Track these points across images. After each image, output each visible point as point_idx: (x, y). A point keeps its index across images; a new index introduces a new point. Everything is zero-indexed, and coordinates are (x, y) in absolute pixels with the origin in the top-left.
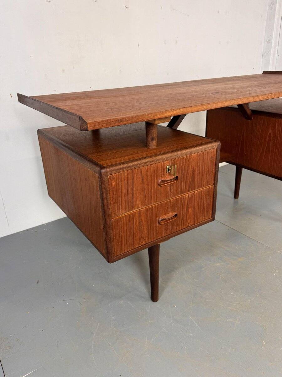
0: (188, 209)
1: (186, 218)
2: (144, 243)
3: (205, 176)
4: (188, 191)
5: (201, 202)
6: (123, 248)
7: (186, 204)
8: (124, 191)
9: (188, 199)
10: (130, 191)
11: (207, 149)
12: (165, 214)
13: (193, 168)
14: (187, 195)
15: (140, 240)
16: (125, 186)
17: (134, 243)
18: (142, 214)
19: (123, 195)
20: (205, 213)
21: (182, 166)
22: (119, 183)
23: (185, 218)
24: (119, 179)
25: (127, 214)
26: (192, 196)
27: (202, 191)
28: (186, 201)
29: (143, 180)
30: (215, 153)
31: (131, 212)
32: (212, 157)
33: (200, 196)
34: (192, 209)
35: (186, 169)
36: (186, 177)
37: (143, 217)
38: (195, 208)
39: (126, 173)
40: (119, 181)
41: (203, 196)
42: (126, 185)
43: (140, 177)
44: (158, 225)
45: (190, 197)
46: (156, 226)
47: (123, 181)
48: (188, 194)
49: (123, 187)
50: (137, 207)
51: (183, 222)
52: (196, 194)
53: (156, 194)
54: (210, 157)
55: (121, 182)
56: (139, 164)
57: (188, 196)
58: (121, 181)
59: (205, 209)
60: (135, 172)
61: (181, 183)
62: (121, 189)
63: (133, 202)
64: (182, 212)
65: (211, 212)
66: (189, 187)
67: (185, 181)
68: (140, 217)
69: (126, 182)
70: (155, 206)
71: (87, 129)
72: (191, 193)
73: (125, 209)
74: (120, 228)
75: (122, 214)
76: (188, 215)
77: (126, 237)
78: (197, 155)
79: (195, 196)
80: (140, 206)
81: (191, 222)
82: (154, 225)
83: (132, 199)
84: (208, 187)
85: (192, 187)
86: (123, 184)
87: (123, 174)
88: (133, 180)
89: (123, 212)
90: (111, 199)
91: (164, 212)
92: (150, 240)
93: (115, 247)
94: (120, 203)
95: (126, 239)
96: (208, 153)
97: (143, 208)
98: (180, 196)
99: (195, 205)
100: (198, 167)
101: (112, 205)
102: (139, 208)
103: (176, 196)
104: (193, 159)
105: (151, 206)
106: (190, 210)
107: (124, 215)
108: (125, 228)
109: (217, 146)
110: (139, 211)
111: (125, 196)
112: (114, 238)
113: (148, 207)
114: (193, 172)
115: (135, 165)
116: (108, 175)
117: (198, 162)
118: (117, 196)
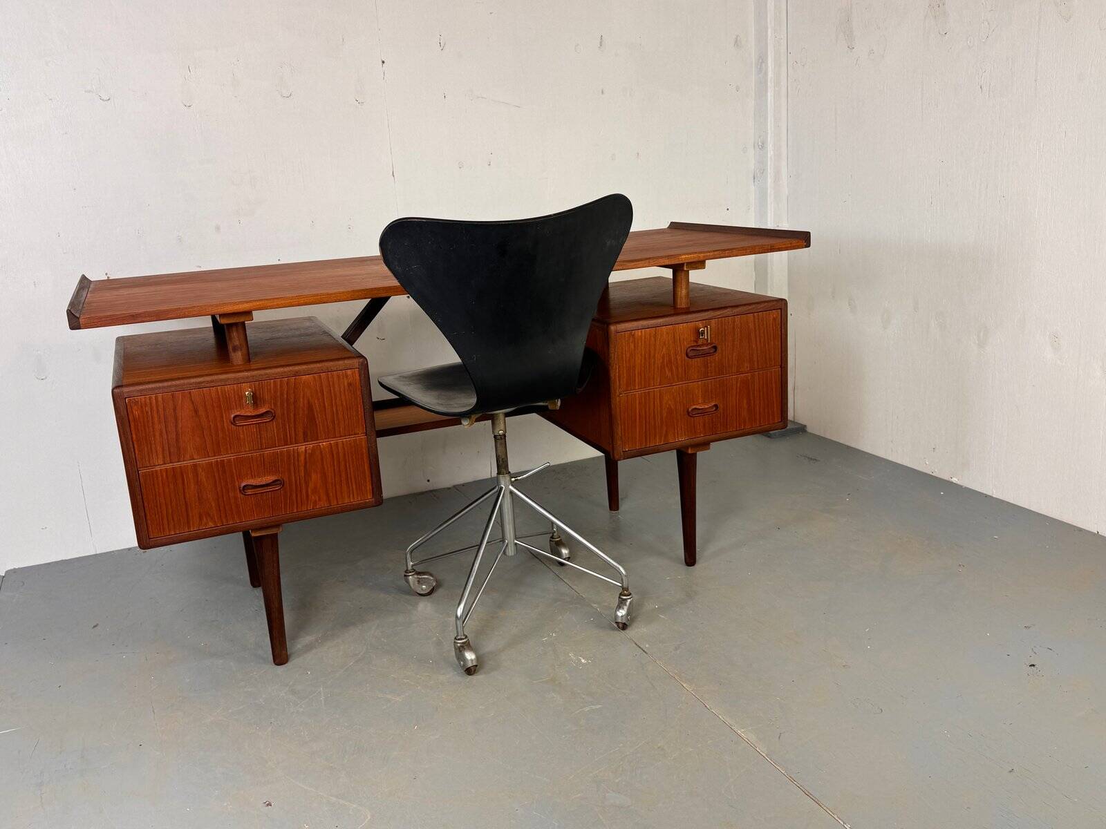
0: (308, 474)
1: (307, 492)
2: (211, 524)
3: (341, 416)
4: (305, 442)
5: (338, 463)
6: (166, 526)
7: (303, 464)
8: (158, 427)
9: (305, 455)
10: (171, 428)
12: (253, 477)
13: (308, 401)
14: (302, 447)
15: (201, 519)
16: (159, 418)
17: (188, 523)
18: (200, 470)
19: (157, 434)
20: (354, 487)
21: (282, 394)
22: (147, 413)
23: (304, 491)
24: (146, 405)
25: (169, 466)
26: (313, 449)
27: (337, 444)
28: (302, 458)
29: (196, 411)
31: (177, 465)
32: (350, 384)
33: (335, 453)
34: (319, 475)
35: (292, 400)
36: (295, 415)
37: (203, 476)
38: (325, 473)
39: (160, 399)
40: (148, 409)
41: (341, 455)
42: (163, 418)
43: (191, 407)
44: (239, 495)
45: (310, 452)
46: (236, 498)
47: (155, 408)
49: (156, 420)
50: (188, 456)
51: (299, 497)
52: (324, 449)
53: (228, 439)
54: (346, 384)
55: (151, 411)
56: (184, 384)
57: (303, 450)
58: (151, 409)
59: (351, 479)
60: (179, 397)
61: (285, 426)
62: (153, 423)
63: (179, 448)
64: (293, 478)
65: (369, 487)
66: (305, 434)
67: (292, 420)
68: (196, 475)
69: (161, 412)
70: (229, 461)
71: (79, 328)
72: (310, 445)
73: (164, 457)
74: (157, 490)
75: (160, 465)
76: (311, 485)
77: (170, 507)
78: (314, 377)
79: (321, 452)
80: (195, 457)
81: (320, 500)
82: (231, 494)
83: (177, 440)
84: (352, 438)
85: (310, 433)
86: (155, 415)
87: (154, 398)
88: (175, 410)
89: (161, 462)
90: (134, 436)
91: (252, 472)
92: (224, 520)
93: (149, 522)
94: (153, 446)
95: (170, 511)
96: (338, 376)
97: (202, 461)
98: (285, 448)
99: (326, 469)
100: (318, 399)
101: (136, 446)
102: (194, 459)
103: (276, 447)
104: (304, 383)
105: (219, 458)
106: (314, 476)
107: (163, 467)
108: (167, 490)
109: (357, 365)
110: (195, 466)
111: (161, 434)
112: (146, 504)
113: (213, 459)
114: (310, 408)
115: (176, 386)
116: (126, 398)
117: (318, 390)
118: (146, 433)
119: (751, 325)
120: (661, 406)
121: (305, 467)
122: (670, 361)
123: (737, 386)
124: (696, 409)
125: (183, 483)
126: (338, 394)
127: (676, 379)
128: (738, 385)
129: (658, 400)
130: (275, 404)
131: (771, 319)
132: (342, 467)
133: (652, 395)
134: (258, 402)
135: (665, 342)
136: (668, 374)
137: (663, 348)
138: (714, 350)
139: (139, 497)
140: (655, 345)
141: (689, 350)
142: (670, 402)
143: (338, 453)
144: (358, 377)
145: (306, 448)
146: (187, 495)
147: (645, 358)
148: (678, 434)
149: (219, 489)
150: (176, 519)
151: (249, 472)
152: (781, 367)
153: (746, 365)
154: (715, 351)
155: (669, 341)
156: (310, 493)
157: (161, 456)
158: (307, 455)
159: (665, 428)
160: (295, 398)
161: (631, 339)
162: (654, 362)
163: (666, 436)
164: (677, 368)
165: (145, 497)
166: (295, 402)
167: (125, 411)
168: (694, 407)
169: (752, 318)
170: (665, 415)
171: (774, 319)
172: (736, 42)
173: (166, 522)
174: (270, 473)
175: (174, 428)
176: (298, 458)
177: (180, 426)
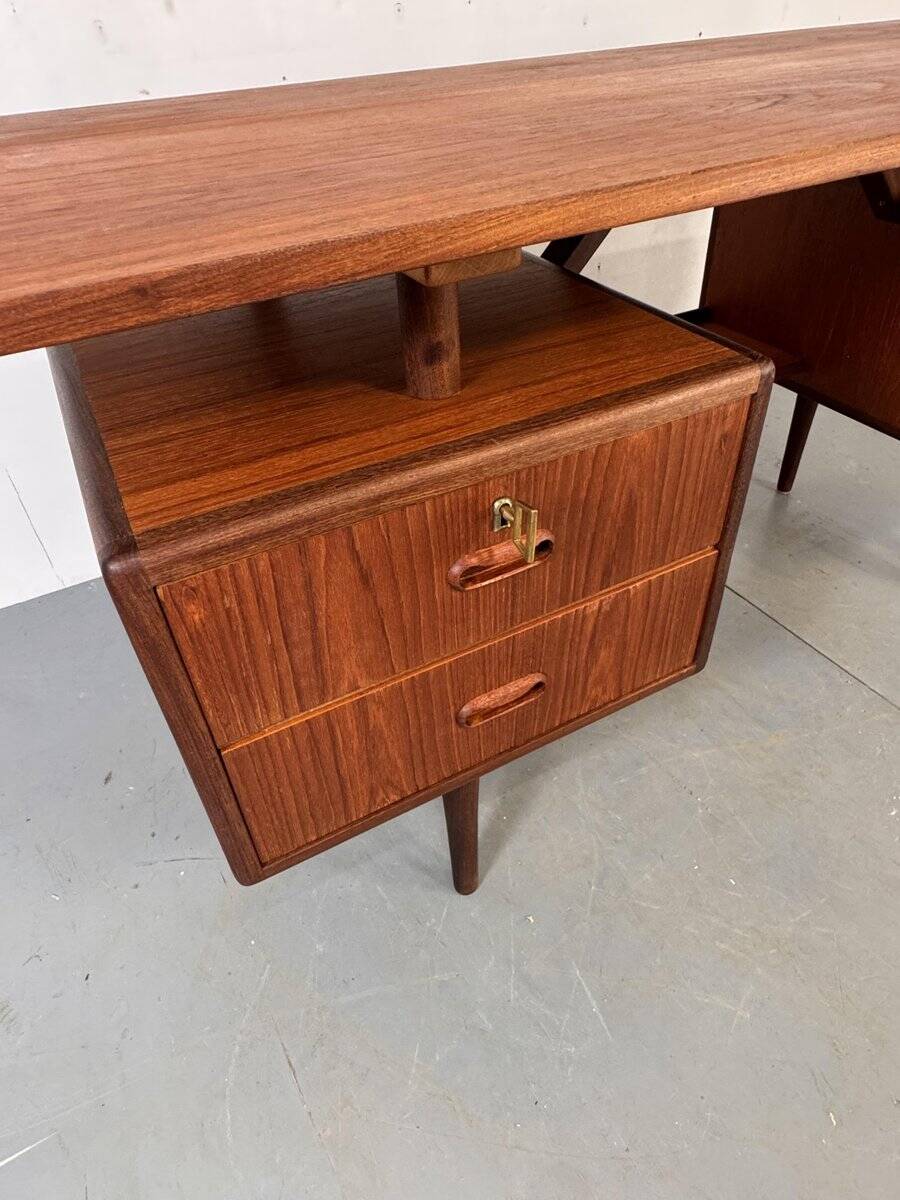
0: (593, 654)
1: (585, 683)
3: (685, 517)
4: (601, 590)
5: (655, 619)
6: (298, 833)
7: (589, 637)
8: (263, 641)
10: (301, 632)
11: (707, 404)
12: (487, 689)
13: (631, 492)
14: (594, 602)
15: (373, 792)
16: (264, 615)
17: (346, 808)
18: (372, 708)
19: (263, 658)
20: (669, 652)
21: (576, 490)
22: (228, 611)
23: (580, 685)
24: (223, 591)
25: (297, 720)
26: (615, 603)
27: (661, 579)
28: (589, 627)
30: (744, 417)
31: (315, 712)
32: (725, 437)
33: (651, 600)
34: (613, 649)
35: (595, 501)
36: (594, 535)
37: (378, 717)
38: (625, 643)
39: (263, 564)
40: (230, 601)
41: (664, 598)
42: (274, 614)
43: (351, 568)
44: (454, 731)
45: (606, 608)
46: (447, 737)
47: (250, 594)
48: (597, 602)
49: (255, 623)
50: (344, 686)
51: (569, 699)
52: (635, 594)
53: (441, 626)
54: (717, 437)
55: (239, 604)
56: (333, 512)
57: (596, 608)
58: (241, 601)
59: (667, 641)
60: (319, 552)
61: (569, 563)
62: (248, 633)
63: (321, 674)
64: (566, 669)
66: (606, 573)
67: (587, 550)
68: (364, 719)
69: (269, 596)
70: (440, 671)
72: (609, 595)
73: (283, 704)
74: (271, 775)
76: (595, 672)
77: (304, 798)
79: (628, 603)
80: (362, 681)
81: (603, 693)
82: (440, 736)
83: (317, 661)
84: (693, 559)
85: (617, 568)
86: (254, 613)
88: (308, 586)
89: (276, 716)
90: (198, 683)
91: (485, 681)
92: (420, 783)
93: (258, 839)
94: (255, 688)
95: (305, 804)
96: (708, 421)
97: (379, 687)
98: (560, 613)
99: (629, 633)
100: (652, 489)
101: (206, 702)
102: (357, 689)
103: (543, 614)
104: (632, 453)
105: (416, 671)
106: (603, 654)
107: (283, 726)
108: (296, 770)
110: (361, 702)
111: (274, 658)
112: (247, 810)
113: (403, 678)
114: (631, 507)
116: (155, 588)
117: (658, 464)
118: (230, 665)
121: (592, 640)
125: (334, 743)
126: (694, 468)
130: (559, 520)
132: (659, 623)
143: (658, 598)
144: (745, 419)
145: (601, 601)
149: (413, 731)
150: (318, 812)
151: (481, 683)
156: (588, 687)
157: (275, 703)
158: (601, 618)
160: (602, 496)
165: (243, 798)
166: (601, 502)
167: (161, 623)
173: (296, 825)
174: (521, 674)
175: (307, 634)
176: (582, 626)
177: (322, 624)
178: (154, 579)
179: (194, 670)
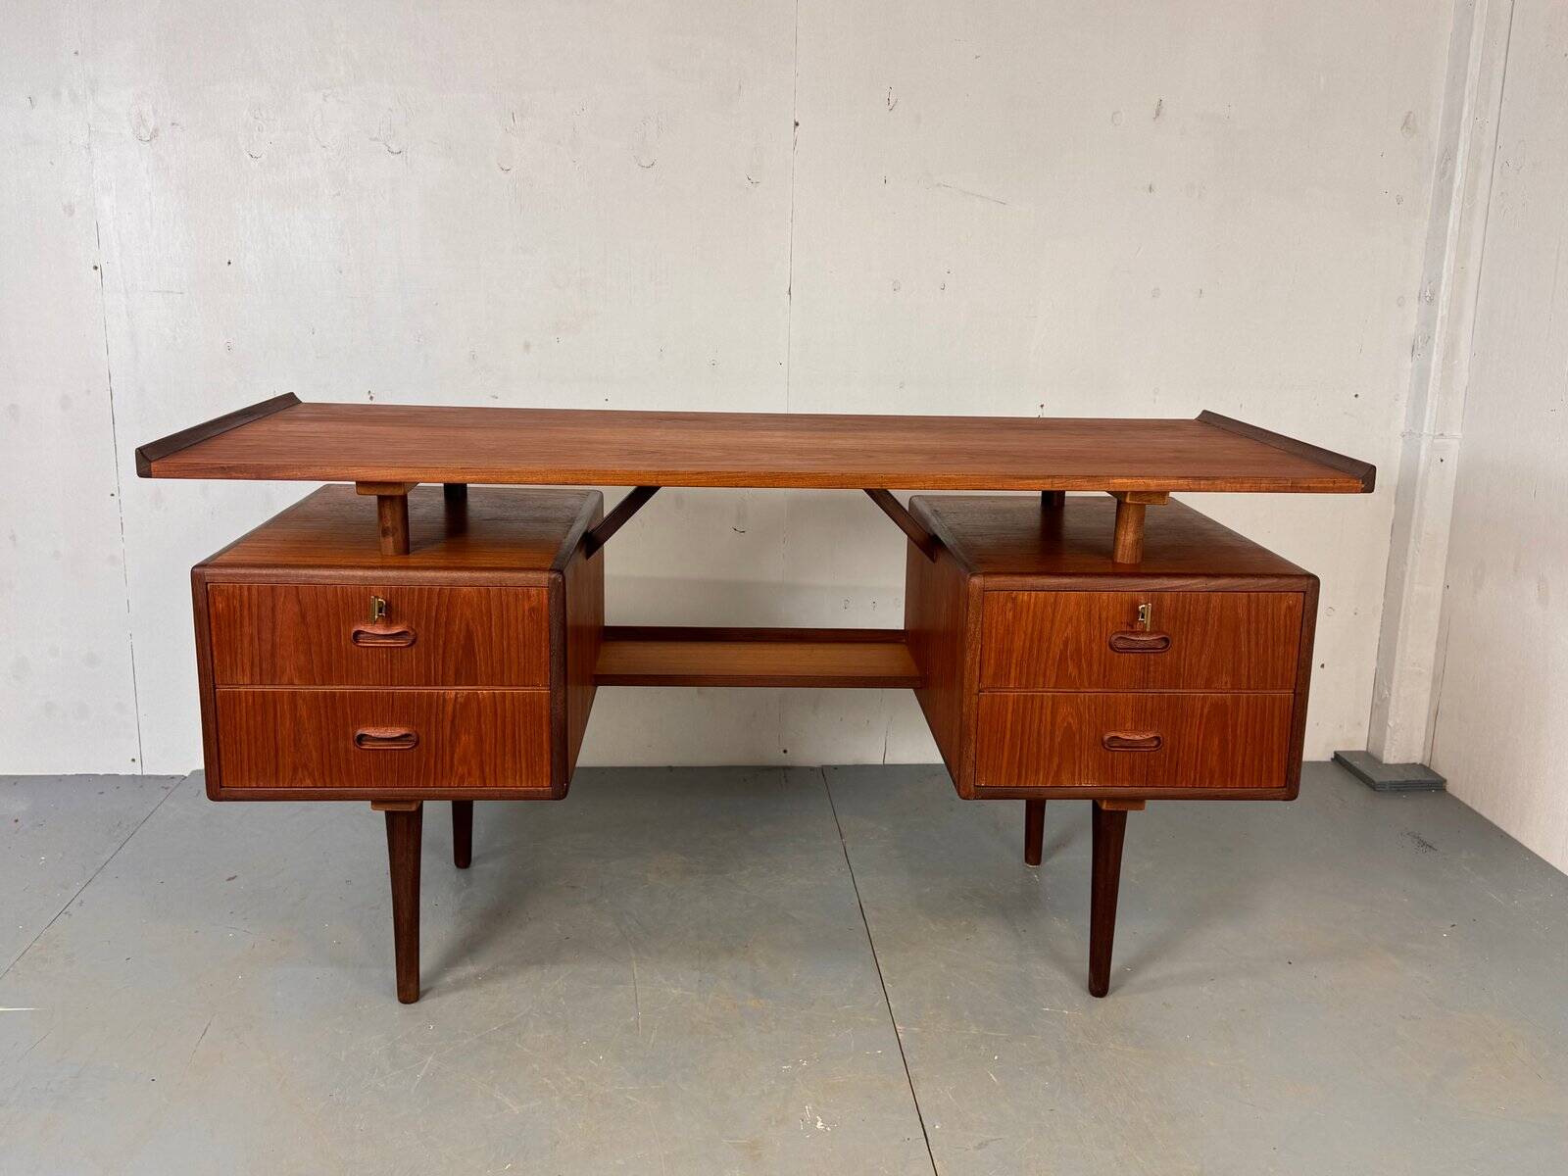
0: (455, 734)
1: (452, 759)
2: (308, 782)
3: (513, 654)
4: (456, 685)
5: (504, 727)
6: (246, 774)
7: (450, 717)
8: (248, 630)
9: (455, 706)
10: (266, 635)
11: (509, 583)
12: (375, 725)
13: (468, 625)
14: (451, 692)
15: (295, 770)
16: (251, 619)
17: (277, 774)
18: (301, 702)
19: (246, 640)
20: (524, 765)
21: (429, 607)
22: (234, 607)
23: (447, 758)
24: (234, 597)
25: (258, 689)
26: (467, 698)
27: (503, 696)
28: (450, 708)
29: (303, 616)
31: (268, 689)
32: (533, 610)
33: (499, 710)
34: (472, 737)
35: (443, 621)
36: (445, 642)
37: (303, 710)
38: (481, 737)
40: (237, 603)
41: (509, 712)
42: (255, 618)
43: (296, 609)
44: (351, 747)
45: (461, 700)
46: (347, 751)
47: (247, 604)
48: (454, 693)
49: (246, 620)
50: (285, 679)
51: (439, 766)
52: (483, 699)
53: (344, 664)
54: (526, 608)
55: (240, 607)
56: (290, 575)
57: (453, 696)
58: (241, 605)
59: (520, 752)
60: (281, 594)
61: (430, 656)
62: (242, 624)
63: (274, 665)
64: (434, 736)
65: (546, 769)
66: (457, 672)
67: (441, 651)
68: (294, 707)
69: (255, 610)
70: (343, 695)
71: (149, 476)
72: (464, 690)
73: (252, 675)
74: (238, 719)
75: (245, 686)
76: (459, 751)
77: (253, 748)
78: (480, 592)
79: (479, 704)
80: (296, 681)
81: (469, 774)
82: (341, 745)
83: (273, 655)
84: (528, 690)
85: (466, 674)
86: (246, 612)
87: (246, 589)
88: (273, 609)
89: (247, 680)
90: (214, 639)
91: (373, 717)
92: (328, 780)
93: (223, 763)
94: (239, 656)
95: (253, 752)
96: (517, 595)
97: (306, 689)
98: (426, 690)
99: (484, 730)
100: (482, 626)
101: (215, 653)
102: (293, 684)
103: (413, 685)
104: (464, 599)
105: (328, 689)
106: (464, 738)
107: (250, 690)
108: (252, 722)
109: (546, 583)
110: (294, 694)
111: (251, 642)
112: (221, 737)
113: (321, 689)
114: (469, 636)
115: (276, 575)
116: (207, 583)
117: (484, 611)
118: (230, 637)
119: (1242, 613)
120: (1053, 724)
121: (453, 722)
122: (1078, 650)
123: (1202, 709)
124: (1117, 738)
125: (275, 717)
126: (513, 622)
127: (1086, 684)
128: (1206, 711)
129: (1049, 712)
130: (418, 625)
131: (1284, 606)
132: (508, 731)
133: (1037, 703)
134: (393, 617)
135: (1071, 619)
136: (1072, 669)
137: (1067, 626)
138: (1164, 644)
139: (212, 726)
140: (1053, 621)
141: (1115, 637)
142: (1070, 720)
143: (504, 710)
144: (546, 601)
145: (457, 694)
146: (279, 737)
147: (1032, 640)
148: (1080, 774)
149: (324, 733)
150: (260, 765)
151: (370, 717)
152: (1294, 693)
153: (1224, 679)
154: (1167, 646)
155: (1078, 619)
156: (456, 763)
157: (248, 673)
158: (458, 706)
159: (1056, 761)
160: (447, 618)
161: (1009, 605)
162: (1049, 647)
163: (1058, 773)
164: (1090, 665)
165: (220, 725)
166: (448, 624)
167: (205, 602)
168: (1113, 734)
169: (1245, 601)
170: (1058, 740)
171: (1289, 608)
172: (1406, 123)
173: (246, 767)
174: (399, 723)
175: (270, 636)
176: (444, 707)
177: (278, 633)
178: (207, 579)
179: (213, 633)
